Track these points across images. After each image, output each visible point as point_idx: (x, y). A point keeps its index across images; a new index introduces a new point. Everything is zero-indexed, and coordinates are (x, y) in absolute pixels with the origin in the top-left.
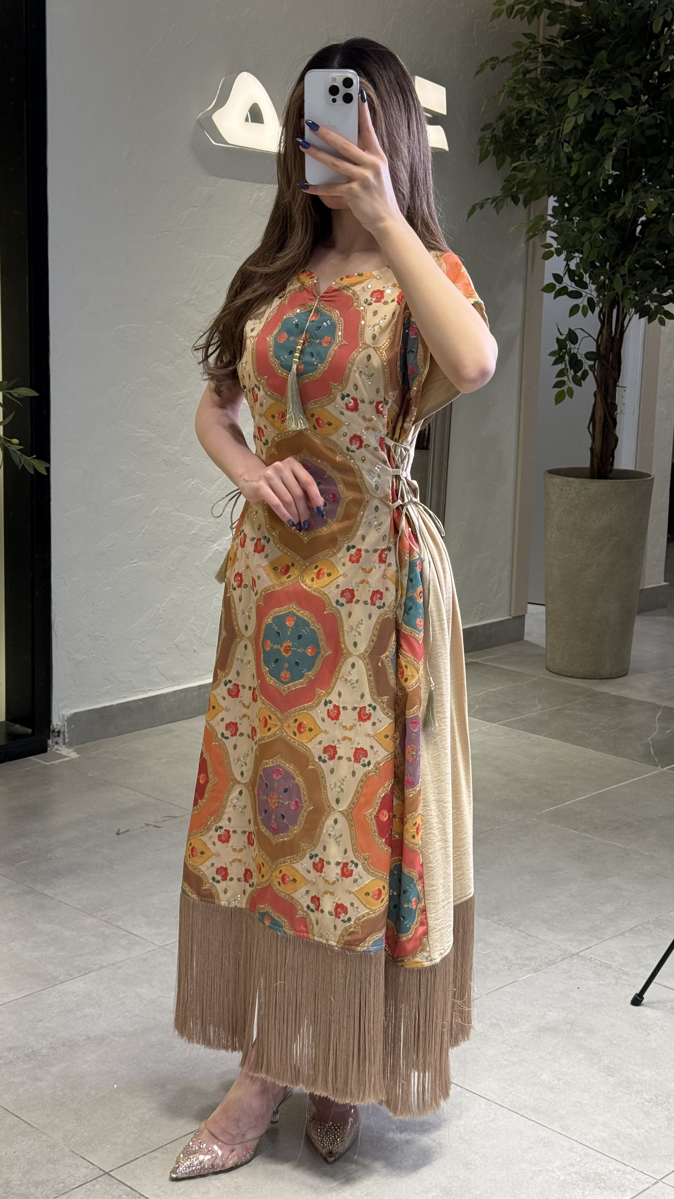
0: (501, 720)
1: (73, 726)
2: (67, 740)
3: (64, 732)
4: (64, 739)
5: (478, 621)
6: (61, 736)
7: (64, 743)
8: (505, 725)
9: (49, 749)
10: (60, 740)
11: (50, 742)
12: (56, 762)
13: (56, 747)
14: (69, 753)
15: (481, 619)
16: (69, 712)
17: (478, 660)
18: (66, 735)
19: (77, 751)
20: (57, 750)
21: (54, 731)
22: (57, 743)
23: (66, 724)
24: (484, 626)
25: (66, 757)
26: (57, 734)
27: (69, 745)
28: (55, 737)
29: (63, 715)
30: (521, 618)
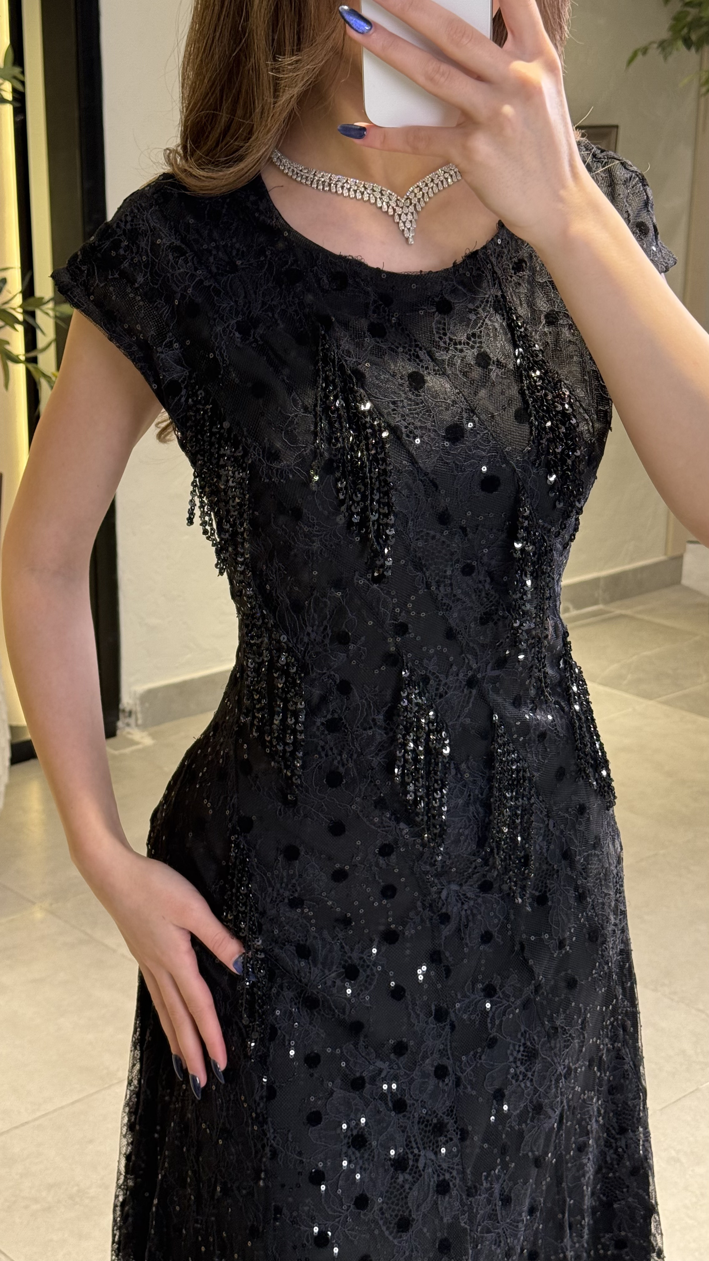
0: (660, 696)
1: (147, 705)
2: (140, 722)
3: (136, 713)
4: (137, 720)
5: (629, 563)
6: (133, 717)
7: (137, 725)
8: (666, 703)
9: (118, 732)
10: (132, 721)
11: (120, 724)
12: (128, 750)
13: (128, 729)
14: (142, 737)
15: (632, 560)
16: (142, 688)
17: (628, 612)
18: (139, 716)
19: (153, 736)
20: (129, 733)
21: (124, 711)
22: (128, 725)
23: (138, 702)
24: (635, 571)
25: (137, 743)
26: (127, 714)
27: (143, 727)
28: (125, 717)
29: (135, 693)
30: (679, 559)
